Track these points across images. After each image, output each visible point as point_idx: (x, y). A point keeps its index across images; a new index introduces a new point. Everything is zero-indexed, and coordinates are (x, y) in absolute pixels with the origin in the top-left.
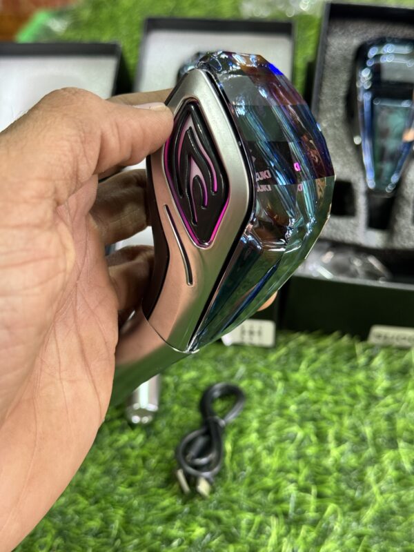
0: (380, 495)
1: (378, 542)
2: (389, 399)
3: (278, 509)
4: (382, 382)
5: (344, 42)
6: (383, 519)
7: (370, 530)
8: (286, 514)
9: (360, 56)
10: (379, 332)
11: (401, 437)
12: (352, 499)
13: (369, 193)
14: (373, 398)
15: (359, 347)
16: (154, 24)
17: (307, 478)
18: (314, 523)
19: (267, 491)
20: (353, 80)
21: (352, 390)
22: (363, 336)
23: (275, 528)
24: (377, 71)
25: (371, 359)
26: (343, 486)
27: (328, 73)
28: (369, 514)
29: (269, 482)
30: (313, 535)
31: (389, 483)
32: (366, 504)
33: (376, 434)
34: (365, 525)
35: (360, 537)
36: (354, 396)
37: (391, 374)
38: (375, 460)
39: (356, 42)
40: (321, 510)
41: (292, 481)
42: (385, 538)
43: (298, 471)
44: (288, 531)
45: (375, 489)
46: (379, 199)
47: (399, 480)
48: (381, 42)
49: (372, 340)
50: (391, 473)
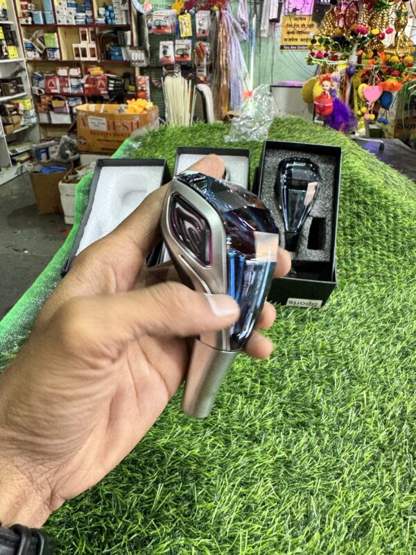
0: (291, 383)
1: (290, 407)
2: (296, 335)
3: (241, 390)
4: (292, 325)
5: (274, 160)
6: (292, 395)
7: (286, 400)
8: (246, 393)
9: (282, 166)
10: (292, 301)
11: (301, 354)
12: (278, 385)
13: (286, 233)
14: (288, 334)
15: (282, 308)
16: (182, 151)
17: (256, 375)
18: (260, 397)
19: (237, 381)
20: (278, 179)
21: (278, 329)
22: (284, 303)
23: (241, 400)
24: (290, 175)
25: (288, 314)
26: (274, 379)
27: (266, 174)
28: (286, 392)
29: (238, 377)
30: (259, 403)
31: (295, 376)
32: (284, 388)
33: (289, 352)
34: (284, 398)
35: (281, 404)
36: (279, 333)
37: (297, 321)
38: (289, 365)
39: (280, 160)
40: (262, 391)
41: (249, 376)
42: (294, 405)
43: (252, 371)
44: (247, 402)
45: (289, 379)
46: (291, 236)
47: (300, 375)
48: (292, 161)
49: (288, 304)
50: (297, 372)
